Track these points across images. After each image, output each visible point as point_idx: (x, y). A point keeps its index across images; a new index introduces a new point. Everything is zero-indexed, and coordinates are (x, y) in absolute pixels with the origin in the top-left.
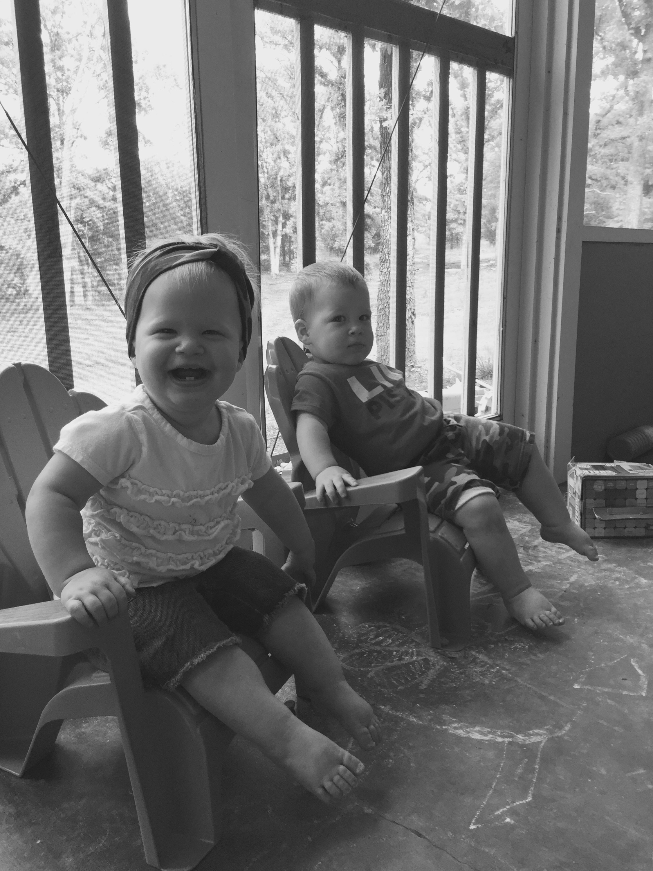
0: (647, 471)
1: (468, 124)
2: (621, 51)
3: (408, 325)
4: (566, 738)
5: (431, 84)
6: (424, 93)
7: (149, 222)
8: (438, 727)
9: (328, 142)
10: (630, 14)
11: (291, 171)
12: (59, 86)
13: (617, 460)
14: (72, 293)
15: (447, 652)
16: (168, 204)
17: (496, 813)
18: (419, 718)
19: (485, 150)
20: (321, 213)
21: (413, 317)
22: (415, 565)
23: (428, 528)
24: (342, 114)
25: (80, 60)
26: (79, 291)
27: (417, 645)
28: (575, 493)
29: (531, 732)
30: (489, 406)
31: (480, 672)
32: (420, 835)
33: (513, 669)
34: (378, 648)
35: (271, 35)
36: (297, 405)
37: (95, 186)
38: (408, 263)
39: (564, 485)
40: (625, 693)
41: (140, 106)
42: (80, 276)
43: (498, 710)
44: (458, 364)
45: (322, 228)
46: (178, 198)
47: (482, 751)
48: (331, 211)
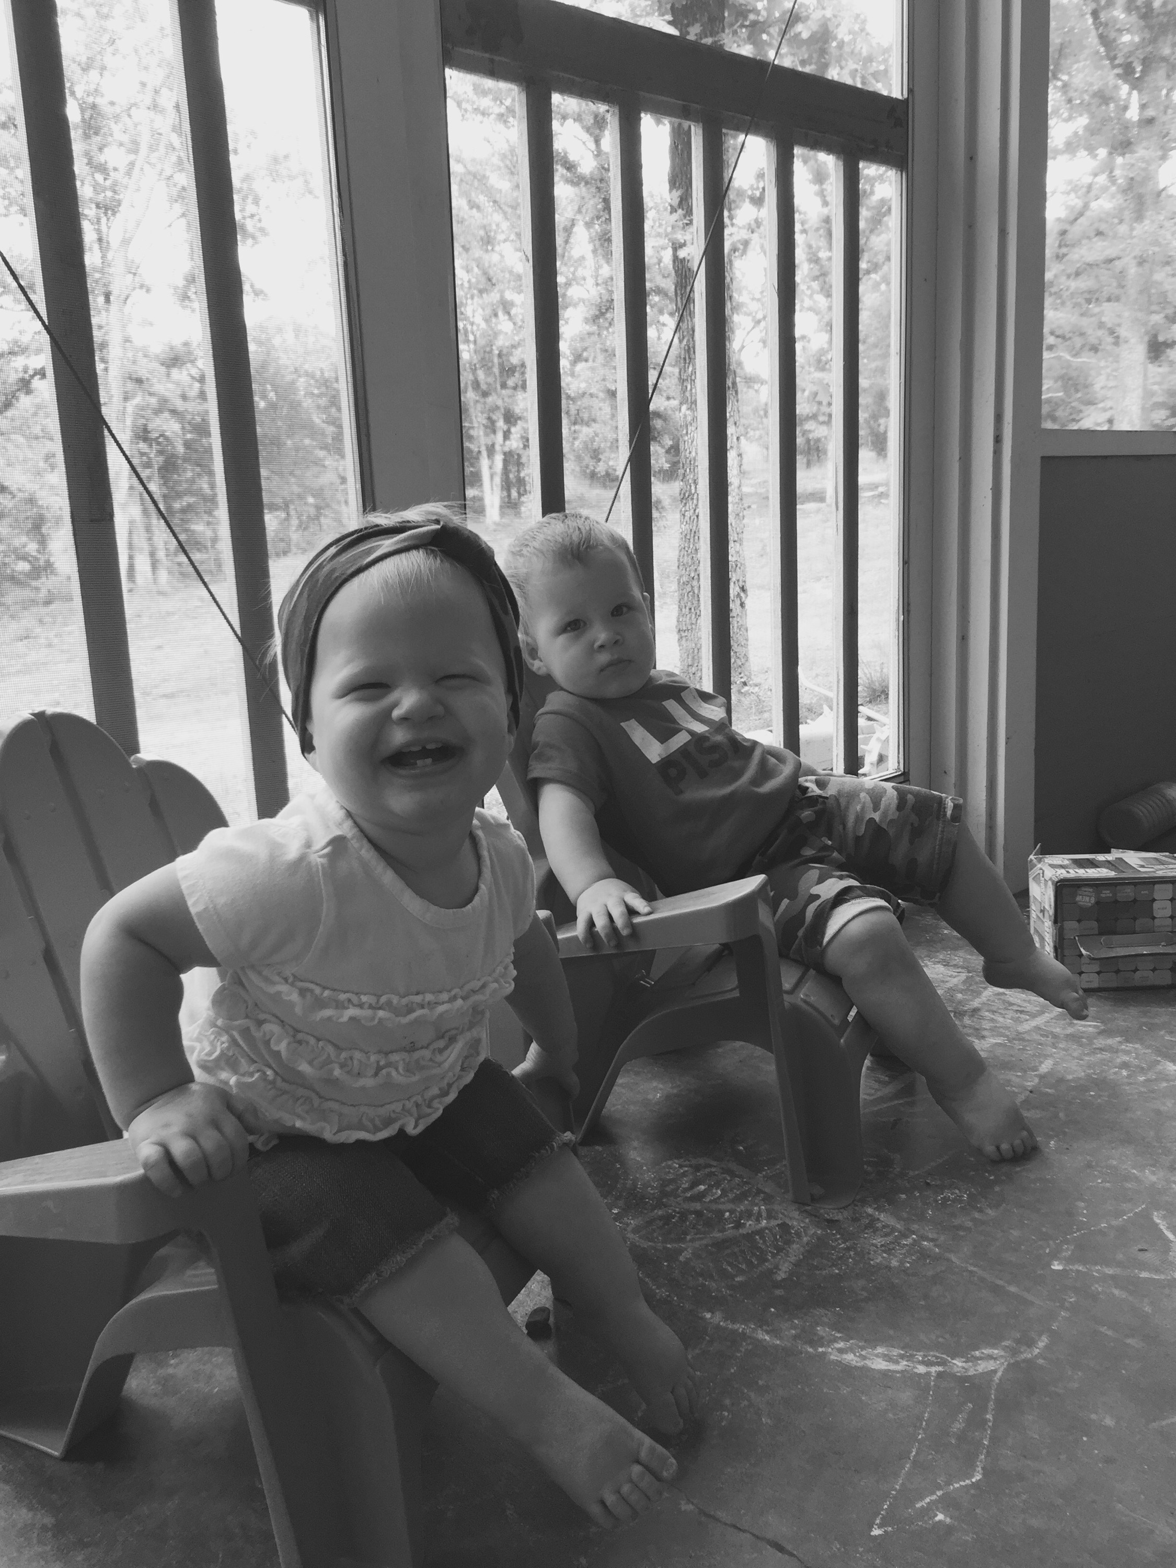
0: (1171, 866)
1: (830, 245)
2: (1100, 105)
3: (734, 610)
4: (1041, 1361)
5: (761, 176)
6: (750, 193)
7: (265, 436)
8: (810, 1350)
9: (582, 285)
10: (1114, 40)
11: (517, 338)
12: (100, 198)
13: (1117, 848)
14: (131, 568)
15: (822, 1211)
16: (299, 404)
17: (918, 1505)
18: (774, 1332)
19: (862, 288)
20: (573, 412)
21: (742, 594)
22: (759, 1051)
23: (780, 985)
24: (606, 234)
25: (136, 152)
26: (143, 564)
27: (768, 1199)
28: (1043, 911)
29: (977, 1353)
30: (883, 753)
31: (882, 1246)
32: (781, 1549)
33: (942, 1238)
34: (697, 1206)
35: (475, 98)
36: (537, 770)
37: (168, 375)
38: (730, 499)
39: (1023, 895)
40: (1144, 1275)
41: (243, 227)
42: (143, 535)
43: (916, 1316)
44: (827, 675)
45: (574, 439)
46: (316, 391)
47: (890, 1391)
48: (589, 408)
